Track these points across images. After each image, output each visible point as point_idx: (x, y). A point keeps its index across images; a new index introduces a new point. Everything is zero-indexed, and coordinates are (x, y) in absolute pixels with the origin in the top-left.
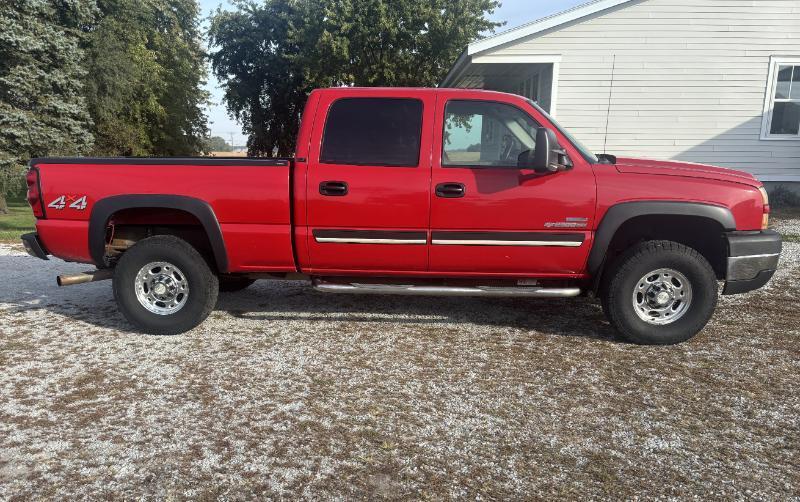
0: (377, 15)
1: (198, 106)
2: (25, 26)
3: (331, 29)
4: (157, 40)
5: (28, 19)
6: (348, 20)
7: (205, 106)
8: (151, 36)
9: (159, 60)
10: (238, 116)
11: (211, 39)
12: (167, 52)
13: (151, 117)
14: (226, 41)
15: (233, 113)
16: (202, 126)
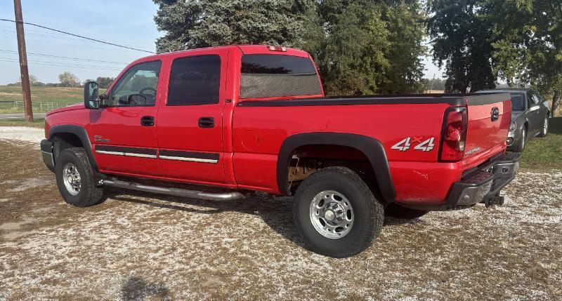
1: (419, 57)
2: (269, 17)
4: (388, 14)
5: (271, 13)
7: (423, 57)
8: (384, 13)
9: (388, 28)
10: (440, 64)
11: (429, 9)
12: (395, 21)
13: (377, 67)
14: (439, 8)
15: (437, 62)
16: (420, 72)
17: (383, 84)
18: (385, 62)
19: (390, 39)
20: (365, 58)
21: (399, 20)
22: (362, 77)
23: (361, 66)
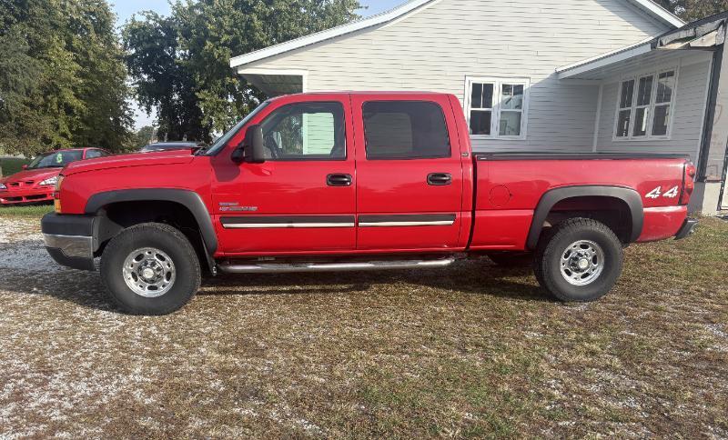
0: (253, 29)
1: (126, 101)
3: (214, 40)
4: (75, 44)
6: (229, 33)
7: (129, 101)
8: (69, 42)
9: (77, 61)
10: (149, 110)
11: (126, 44)
12: (86, 54)
13: (69, 110)
14: (138, 45)
15: (143, 107)
16: (129, 119)
17: (79, 131)
18: (78, 104)
19: (82, 75)
20: (49, 97)
21: (90, 52)
22: (47, 120)
23: (45, 106)
